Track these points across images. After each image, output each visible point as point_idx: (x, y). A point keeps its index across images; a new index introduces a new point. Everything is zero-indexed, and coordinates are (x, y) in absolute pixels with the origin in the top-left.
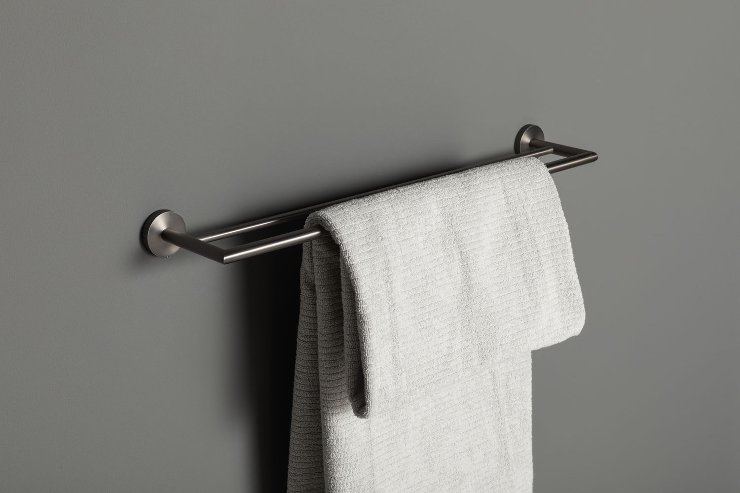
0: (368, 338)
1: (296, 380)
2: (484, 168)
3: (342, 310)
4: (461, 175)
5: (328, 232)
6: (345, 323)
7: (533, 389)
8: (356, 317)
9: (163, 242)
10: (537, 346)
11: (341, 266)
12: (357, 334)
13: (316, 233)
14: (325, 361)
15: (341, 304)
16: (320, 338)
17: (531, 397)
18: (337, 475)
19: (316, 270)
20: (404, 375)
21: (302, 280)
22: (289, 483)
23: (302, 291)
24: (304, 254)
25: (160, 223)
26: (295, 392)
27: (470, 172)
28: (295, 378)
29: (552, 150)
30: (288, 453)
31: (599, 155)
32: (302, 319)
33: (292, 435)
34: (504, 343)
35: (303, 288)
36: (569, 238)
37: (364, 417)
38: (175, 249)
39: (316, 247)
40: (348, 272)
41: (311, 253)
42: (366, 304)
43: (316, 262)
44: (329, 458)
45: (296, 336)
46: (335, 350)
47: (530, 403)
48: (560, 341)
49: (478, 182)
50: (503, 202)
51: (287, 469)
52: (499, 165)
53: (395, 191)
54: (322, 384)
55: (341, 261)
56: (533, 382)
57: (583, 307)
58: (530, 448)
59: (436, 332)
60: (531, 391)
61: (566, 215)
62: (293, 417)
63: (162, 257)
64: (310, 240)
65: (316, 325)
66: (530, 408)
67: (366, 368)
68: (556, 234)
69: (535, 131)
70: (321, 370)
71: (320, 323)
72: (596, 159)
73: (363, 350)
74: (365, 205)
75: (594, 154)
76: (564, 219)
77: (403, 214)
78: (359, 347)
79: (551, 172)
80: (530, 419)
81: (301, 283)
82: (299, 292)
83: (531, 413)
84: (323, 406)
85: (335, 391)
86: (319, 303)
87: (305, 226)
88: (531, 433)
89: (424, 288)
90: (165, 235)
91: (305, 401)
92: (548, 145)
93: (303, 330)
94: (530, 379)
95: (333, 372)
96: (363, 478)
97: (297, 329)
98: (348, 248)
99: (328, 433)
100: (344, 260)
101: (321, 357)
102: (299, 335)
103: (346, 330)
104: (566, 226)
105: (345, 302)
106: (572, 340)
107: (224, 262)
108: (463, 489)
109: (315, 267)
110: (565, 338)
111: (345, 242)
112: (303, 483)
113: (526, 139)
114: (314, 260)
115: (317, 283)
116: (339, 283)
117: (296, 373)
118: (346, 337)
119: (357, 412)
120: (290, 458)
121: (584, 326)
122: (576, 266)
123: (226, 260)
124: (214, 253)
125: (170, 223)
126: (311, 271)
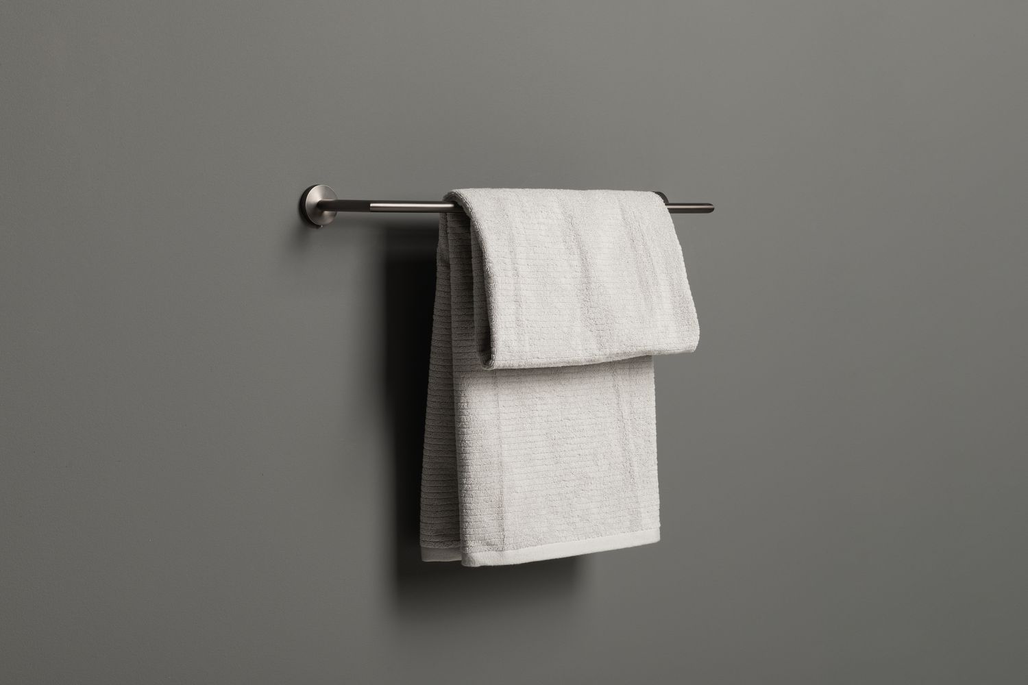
0: (493, 293)
5: (460, 204)
6: (474, 287)
8: (483, 276)
9: (319, 212)
11: (472, 233)
12: (484, 292)
13: (450, 205)
14: (457, 328)
15: (471, 271)
16: (453, 306)
18: (467, 437)
19: (450, 246)
21: (438, 257)
24: (440, 232)
25: (315, 196)
26: (431, 367)
30: (423, 431)
31: (716, 207)
32: (438, 294)
35: (439, 264)
38: (329, 215)
39: (452, 223)
40: (477, 236)
41: (446, 230)
42: (492, 262)
43: (450, 237)
44: (459, 422)
46: (466, 318)
50: (620, 217)
54: (454, 350)
55: (471, 228)
57: (697, 321)
58: (656, 473)
63: (318, 226)
65: (449, 299)
67: (492, 319)
68: (670, 252)
70: (454, 337)
71: (453, 295)
72: (711, 210)
73: (490, 304)
75: (710, 205)
76: (678, 242)
78: (486, 304)
79: (671, 211)
80: (655, 445)
85: (466, 356)
86: (452, 274)
90: (321, 206)
91: (440, 376)
93: (439, 304)
95: (464, 338)
100: (473, 226)
101: (454, 325)
103: (475, 293)
104: (680, 248)
105: (475, 266)
107: (371, 209)
109: (449, 241)
111: (474, 211)
114: (449, 235)
115: (451, 256)
116: (470, 252)
119: (484, 364)
123: (373, 207)
125: (324, 196)
126: (446, 247)
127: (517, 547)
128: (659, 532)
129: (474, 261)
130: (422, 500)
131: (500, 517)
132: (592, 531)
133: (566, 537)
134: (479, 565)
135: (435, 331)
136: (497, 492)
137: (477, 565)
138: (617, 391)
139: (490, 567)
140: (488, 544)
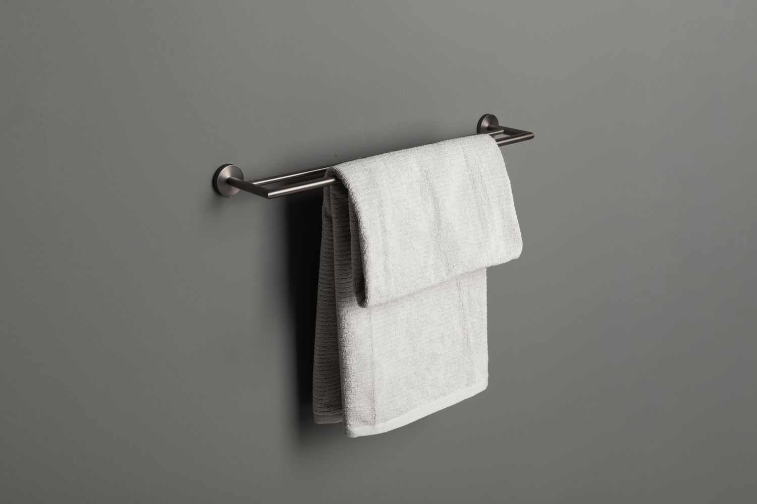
0: (367, 252)
1: (319, 284)
2: (451, 140)
3: (350, 235)
4: (435, 145)
5: (339, 178)
6: (352, 243)
7: (487, 297)
8: (359, 238)
9: (228, 186)
10: (488, 264)
11: (349, 203)
12: (360, 250)
13: (332, 180)
14: (339, 269)
15: (349, 231)
16: (336, 254)
17: (486, 303)
18: (347, 349)
19: (332, 207)
20: (393, 280)
21: (323, 214)
22: (315, 356)
23: (323, 222)
24: (324, 195)
25: (226, 173)
26: (319, 292)
27: (441, 143)
28: (319, 283)
29: (503, 131)
31: (535, 134)
32: (323, 241)
33: (317, 322)
34: (463, 261)
35: (324, 219)
36: (510, 190)
37: (365, 307)
38: (236, 191)
39: (332, 191)
40: (353, 207)
41: (329, 195)
42: (365, 229)
43: (332, 201)
44: (341, 337)
45: (320, 254)
46: (346, 262)
47: (486, 307)
48: (505, 262)
49: (446, 150)
50: (464, 164)
51: (314, 347)
52: (462, 139)
53: (387, 154)
55: (349, 200)
56: (488, 292)
57: (521, 238)
59: (416, 251)
60: (486, 299)
61: (509, 174)
62: (318, 310)
63: (228, 197)
64: (328, 185)
65: (332, 245)
66: (486, 311)
67: (366, 273)
68: (502, 187)
69: (492, 119)
70: (336, 276)
71: (335, 243)
72: (532, 137)
73: (364, 261)
74: (366, 162)
75: (531, 133)
76: (508, 177)
77: (392, 169)
78: (361, 259)
79: (499, 145)
80: (486, 319)
81: (323, 216)
82: (321, 223)
83: (486, 315)
84: (338, 301)
85: (346, 291)
86: (334, 229)
87: (325, 176)
88: (486, 329)
89: (407, 220)
90: (229, 182)
92: (501, 128)
93: (324, 249)
94: (486, 290)
95: (344, 277)
96: (365, 352)
97: (320, 248)
98: (354, 191)
99: (341, 320)
100: (351, 199)
101: (336, 267)
102: (321, 253)
103: (352, 247)
104: (509, 182)
105: (352, 228)
106: (513, 262)
107: (269, 197)
108: (437, 365)
109: (332, 204)
110: (508, 260)
111: (351, 187)
112: (325, 357)
113: (485, 124)
114: (331, 199)
115: (333, 216)
116: (348, 216)
117: (320, 280)
118: (352, 252)
119: (360, 304)
120: (316, 339)
121: (522, 252)
122: (516, 210)
123: (270, 196)
124: (262, 192)
125: (232, 174)
126: (329, 207)
127: (386, 420)
128: (487, 381)
129: (351, 224)
130: (314, 383)
131: (373, 400)
132: (439, 394)
133: (420, 403)
134: (357, 436)
135: (321, 267)
136: (370, 384)
137: (356, 436)
138: (459, 287)
139: (365, 436)
140: (363, 422)
